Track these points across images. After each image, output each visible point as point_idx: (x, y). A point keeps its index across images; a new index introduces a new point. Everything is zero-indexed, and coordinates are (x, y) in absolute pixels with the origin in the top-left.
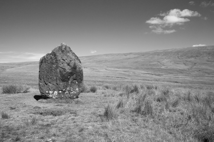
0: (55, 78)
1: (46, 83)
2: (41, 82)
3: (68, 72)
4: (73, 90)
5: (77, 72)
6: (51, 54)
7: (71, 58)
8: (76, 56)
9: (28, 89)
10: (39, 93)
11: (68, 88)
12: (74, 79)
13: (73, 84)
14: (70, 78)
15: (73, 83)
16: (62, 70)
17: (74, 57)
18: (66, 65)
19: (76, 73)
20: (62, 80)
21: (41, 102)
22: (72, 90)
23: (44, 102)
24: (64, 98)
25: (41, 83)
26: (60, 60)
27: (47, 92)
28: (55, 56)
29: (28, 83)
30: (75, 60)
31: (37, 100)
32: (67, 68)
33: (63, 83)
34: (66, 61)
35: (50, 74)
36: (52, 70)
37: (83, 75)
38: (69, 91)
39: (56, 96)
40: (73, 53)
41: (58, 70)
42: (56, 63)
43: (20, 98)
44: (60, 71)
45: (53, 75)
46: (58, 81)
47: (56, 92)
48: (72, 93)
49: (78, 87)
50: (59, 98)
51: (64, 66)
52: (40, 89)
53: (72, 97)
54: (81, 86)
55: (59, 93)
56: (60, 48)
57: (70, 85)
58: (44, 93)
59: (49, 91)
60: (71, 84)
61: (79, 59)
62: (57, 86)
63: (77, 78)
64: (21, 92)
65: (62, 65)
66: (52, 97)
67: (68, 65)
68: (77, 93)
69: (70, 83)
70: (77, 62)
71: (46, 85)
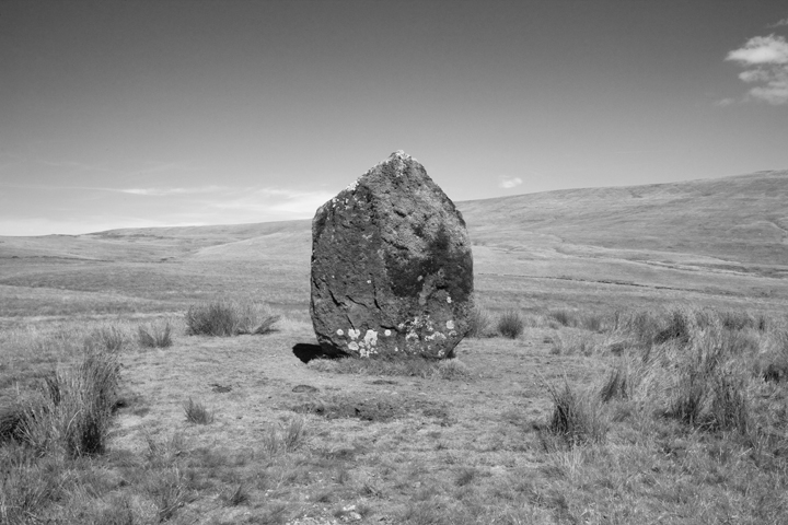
0: (369, 282)
1: (335, 301)
2: (319, 296)
3: (417, 259)
4: (433, 326)
5: (449, 260)
6: (353, 193)
7: (427, 208)
8: (445, 199)
9: (271, 320)
10: (310, 337)
11: (416, 319)
12: (439, 288)
13: (435, 305)
14: (423, 281)
15: (436, 299)
16: (395, 251)
17: (437, 204)
18: (409, 232)
19: (445, 263)
20: (393, 288)
21: (319, 369)
22: (431, 329)
23: (328, 371)
24: (402, 356)
25: (319, 300)
26: (386, 215)
27: (340, 332)
28: (369, 201)
29: (272, 300)
30: (441, 213)
31: (305, 360)
32: (411, 246)
33: (397, 301)
34: (410, 218)
35: (352, 265)
36: (357, 251)
37: (471, 270)
38: (419, 330)
39: (372, 346)
40: (437, 190)
41: (381, 253)
42: (372, 227)
43: (246, 351)
44: (388, 257)
45: (361, 271)
46: (378, 292)
47: (372, 335)
48: (432, 337)
49: (452, 315)
50: (385, 355)
51: (401, 236)
52: (316, 319)
53: (432, 352)
54: (465, 312)
55: (382, 338)
56: (388, 170)
57: (425, 309)
58: (331, 336)
59: (345, 329)
60: (427, 304)
61: (458, 212)
62: (378, 311)
63: (450, 282)
64: (250, 330)
65: (395, 232)
66: (357, 352)
67: (418, 231)
68: (448, 337)
69: (422, 301)
70: (450, 221)
71: (335, 306)
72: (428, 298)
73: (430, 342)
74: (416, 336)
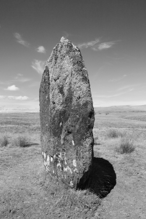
0: (47, 125)
3: (59, 110)
5: (72, 111)
6: (45, 71)
11: (60, 153)
12: (68, 132)
13: (67, 145)
14: (62, 126)
15: (68, 141)
16: (52, 106)
18: (57, 91)
20: (52, 131)
22: (66, 163)
27: (43, 154)
28: (49, 74)
32: (57, 101)
33: (54, 139)
34: (58, 81)
39: (48, 166)
41: (49, 107)
42: (48, 90)
44: (51, 109)
47: (48, 158)
48: (66, 169)
50: (51, 173)
55: (50, 162)
57: (63, 147)
60: (64, 144)
62: (49, 144)
63: (73, 128)
67: (61, 90)
69: (62, 141)
72: (64, 139)
73: (66, 172)
74: (61, 166)
